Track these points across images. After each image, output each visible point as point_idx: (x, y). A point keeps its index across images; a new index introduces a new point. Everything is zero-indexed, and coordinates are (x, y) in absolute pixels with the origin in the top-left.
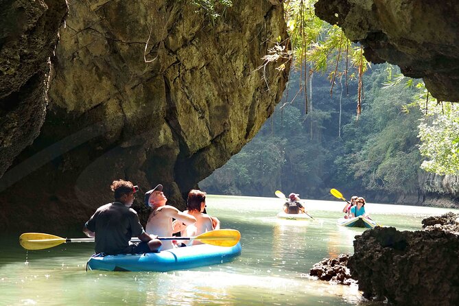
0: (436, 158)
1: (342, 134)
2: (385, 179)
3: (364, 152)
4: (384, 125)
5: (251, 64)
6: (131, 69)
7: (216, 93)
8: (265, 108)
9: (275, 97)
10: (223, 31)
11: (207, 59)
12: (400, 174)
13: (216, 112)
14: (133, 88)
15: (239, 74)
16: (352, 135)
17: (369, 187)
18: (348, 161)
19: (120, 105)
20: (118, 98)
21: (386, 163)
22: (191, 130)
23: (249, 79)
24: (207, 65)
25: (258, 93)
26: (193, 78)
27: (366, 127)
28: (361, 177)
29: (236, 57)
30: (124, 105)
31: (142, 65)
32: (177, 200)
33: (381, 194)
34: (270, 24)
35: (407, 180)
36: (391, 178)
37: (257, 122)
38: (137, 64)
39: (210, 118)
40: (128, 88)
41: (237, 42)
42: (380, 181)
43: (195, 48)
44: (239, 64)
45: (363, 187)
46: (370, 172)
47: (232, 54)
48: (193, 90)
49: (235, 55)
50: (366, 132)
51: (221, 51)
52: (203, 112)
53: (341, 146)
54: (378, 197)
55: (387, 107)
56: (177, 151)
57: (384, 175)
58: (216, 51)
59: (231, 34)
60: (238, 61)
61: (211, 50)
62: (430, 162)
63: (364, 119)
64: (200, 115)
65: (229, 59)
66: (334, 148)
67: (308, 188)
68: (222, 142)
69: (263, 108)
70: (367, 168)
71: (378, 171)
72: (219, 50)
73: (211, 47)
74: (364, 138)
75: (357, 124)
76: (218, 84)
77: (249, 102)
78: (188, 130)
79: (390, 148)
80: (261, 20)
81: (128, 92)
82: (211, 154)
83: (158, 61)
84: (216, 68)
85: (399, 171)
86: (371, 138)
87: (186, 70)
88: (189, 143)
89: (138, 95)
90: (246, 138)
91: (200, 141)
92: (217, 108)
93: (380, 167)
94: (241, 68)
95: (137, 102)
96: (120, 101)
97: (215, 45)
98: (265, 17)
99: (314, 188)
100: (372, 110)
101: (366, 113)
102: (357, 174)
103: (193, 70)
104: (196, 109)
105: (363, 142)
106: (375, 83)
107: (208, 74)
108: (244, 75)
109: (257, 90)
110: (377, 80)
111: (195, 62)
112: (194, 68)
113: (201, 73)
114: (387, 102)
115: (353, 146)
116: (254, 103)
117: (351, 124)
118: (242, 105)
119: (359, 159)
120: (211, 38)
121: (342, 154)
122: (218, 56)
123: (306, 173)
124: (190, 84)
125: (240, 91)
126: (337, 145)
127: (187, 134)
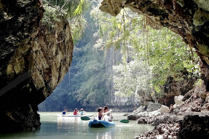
0: (121, 90)
1: (71, 82)
2: (90, 101)
3: (81, 90)
4: (89, 78)
5: (59, 49)
6: (19, 50)
7: (46, 62)
8: (65, 69)
9: (69, 64)
10: (47, 35)
11: (41, 47)
12: (96, 99)
13: (46, 71)
14: (19, 59)
15: (54, 53)
16: (75, 83)
17: (84, 105)
18: (74, 94)
19: (13, 67)
20: (12, 64)
21: (90, 94)
22: (37, 79)
23: (58, 56)
24: (42, 49)
25: (62, 62)
26: (37, 55)
27: (81, 79)
28: (80, 101)
29: (53, 46)
30: (15, 67)
31: (24, 48)
32: (31, 113)
33: (88, 108)
34: (65, 31)
35: (99, 101)
36: (92, 101)
37: (62, 75)
38: (23, 48)
39: (44, 74)
40: (17, 59)
41: (53, 39)
42: (88, 102)
43: (37, 42)
44: (54, 49)
45: (81, 105)
46: (83, 98)
47: (51, 45)
48: (37, 61)
49: (52, 45)
50: (81, 81)
51: (47, 43)
52: (41, 71)
53: (70, 87)
54: (87, 109)
55: (90, 70)
56: (31, 90)
57: (90, 99)
58: (45, 43)
59: (50, 36)
60: (54, 48)
61: (43, 43)
62: (118, 92)
63: (80, 76)
64: (40, 72)
65: (50, 47)
66: (68, 89)
67: (56, 107)
68: (49, 85)
69: (64, 69)
70: (82, 97)
71: (87, 98)
72: (46, 43)
73: (43, 41)
74: (80, 84)
75: (77, 78)
76: (46, 58)
77: (58, 66)
78: (35, 79)
79: (92, 87)
80: (62, 30)
81: (17, 61)
82: (45, 91)
83: (31, 46)
84: (45, 51)
85: (96, 98)
86: (83, 84)
87: (33, 52)
88: (36, 86)
89: (21, 62)
90: (58, 83)
91: (41, 84)
92: (47, 69)
93: (88, 96)
94: (55, 51)
95: (21, 66)
96: (13, 65)
97: (44, 40)
98: (63, 28)
99: (59, 107)
100: (83, 72)
101: (81, 73)
102: (78, 100)
103: (36, 52)
104: (38, 70)
105: (80, 85)
106: (84, 60)
107: (42, 53)
108: (56, 54)
109: (61, 61)
110: (85, 59)
111: (37, 48)
112: (36, 51)
113: (39, 53)
114: (90, 68)
115: (75, 87)
116: (60, 66)
117: (74, 78)
118: (56, 68)
119: (79, 93)
120: (43, 37)
121: (71, 91)
122: (46, 45)
123: (56, 100)
124: (36, 58)
125: (55, 61)
126: (69, 87)
127: (35, 81)
